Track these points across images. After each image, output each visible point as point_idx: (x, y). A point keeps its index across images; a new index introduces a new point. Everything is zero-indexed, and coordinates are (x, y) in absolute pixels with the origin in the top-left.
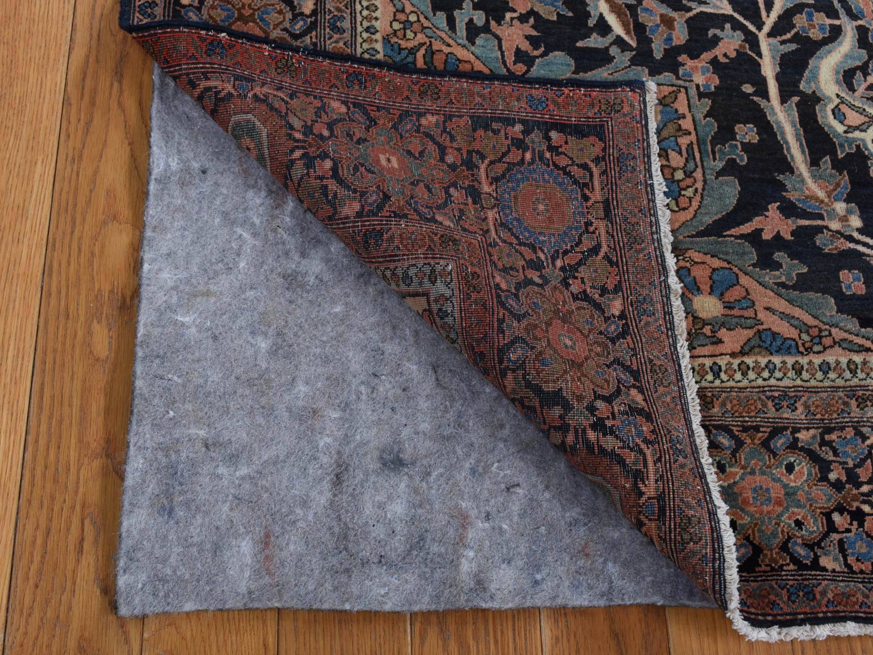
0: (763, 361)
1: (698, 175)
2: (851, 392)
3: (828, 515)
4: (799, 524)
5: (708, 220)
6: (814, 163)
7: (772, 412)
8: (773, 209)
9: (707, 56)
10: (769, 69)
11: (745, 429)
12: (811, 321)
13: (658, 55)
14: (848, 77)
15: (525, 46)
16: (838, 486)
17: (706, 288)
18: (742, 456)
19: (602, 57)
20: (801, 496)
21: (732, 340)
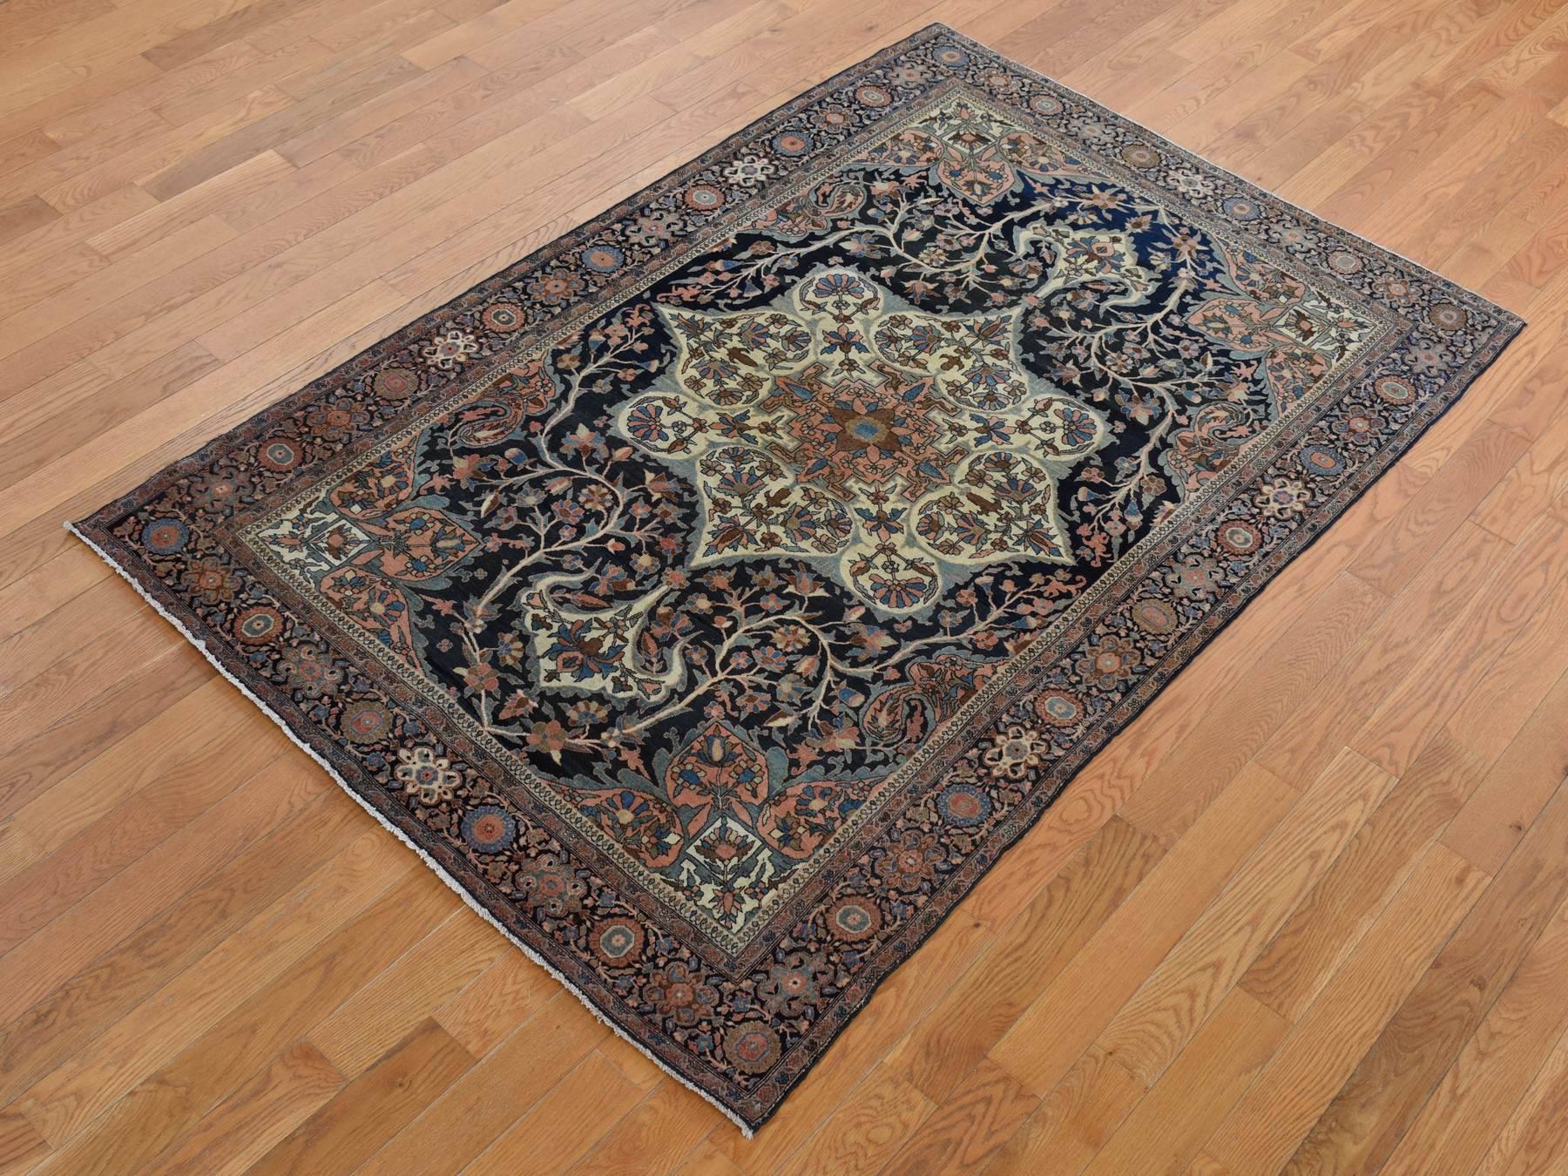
0: (372, 638)
1: (439, 572)
2: (388, 672)
3: (324, 695)
4: (310, 688)
5: (420, 586)
6: (493, 602)
7: (352, 654)
8: (450, 603)
9: (506, 540)
10: (526, 562)
12: (409, 641)
13: (486, 526)
14: (554, 588)
15: (438, 488)
16: (340, 691)
17: (386, 602)
18: (322, 656)
19: (463, 512)
20: (323, 682)
21: (371, 624)
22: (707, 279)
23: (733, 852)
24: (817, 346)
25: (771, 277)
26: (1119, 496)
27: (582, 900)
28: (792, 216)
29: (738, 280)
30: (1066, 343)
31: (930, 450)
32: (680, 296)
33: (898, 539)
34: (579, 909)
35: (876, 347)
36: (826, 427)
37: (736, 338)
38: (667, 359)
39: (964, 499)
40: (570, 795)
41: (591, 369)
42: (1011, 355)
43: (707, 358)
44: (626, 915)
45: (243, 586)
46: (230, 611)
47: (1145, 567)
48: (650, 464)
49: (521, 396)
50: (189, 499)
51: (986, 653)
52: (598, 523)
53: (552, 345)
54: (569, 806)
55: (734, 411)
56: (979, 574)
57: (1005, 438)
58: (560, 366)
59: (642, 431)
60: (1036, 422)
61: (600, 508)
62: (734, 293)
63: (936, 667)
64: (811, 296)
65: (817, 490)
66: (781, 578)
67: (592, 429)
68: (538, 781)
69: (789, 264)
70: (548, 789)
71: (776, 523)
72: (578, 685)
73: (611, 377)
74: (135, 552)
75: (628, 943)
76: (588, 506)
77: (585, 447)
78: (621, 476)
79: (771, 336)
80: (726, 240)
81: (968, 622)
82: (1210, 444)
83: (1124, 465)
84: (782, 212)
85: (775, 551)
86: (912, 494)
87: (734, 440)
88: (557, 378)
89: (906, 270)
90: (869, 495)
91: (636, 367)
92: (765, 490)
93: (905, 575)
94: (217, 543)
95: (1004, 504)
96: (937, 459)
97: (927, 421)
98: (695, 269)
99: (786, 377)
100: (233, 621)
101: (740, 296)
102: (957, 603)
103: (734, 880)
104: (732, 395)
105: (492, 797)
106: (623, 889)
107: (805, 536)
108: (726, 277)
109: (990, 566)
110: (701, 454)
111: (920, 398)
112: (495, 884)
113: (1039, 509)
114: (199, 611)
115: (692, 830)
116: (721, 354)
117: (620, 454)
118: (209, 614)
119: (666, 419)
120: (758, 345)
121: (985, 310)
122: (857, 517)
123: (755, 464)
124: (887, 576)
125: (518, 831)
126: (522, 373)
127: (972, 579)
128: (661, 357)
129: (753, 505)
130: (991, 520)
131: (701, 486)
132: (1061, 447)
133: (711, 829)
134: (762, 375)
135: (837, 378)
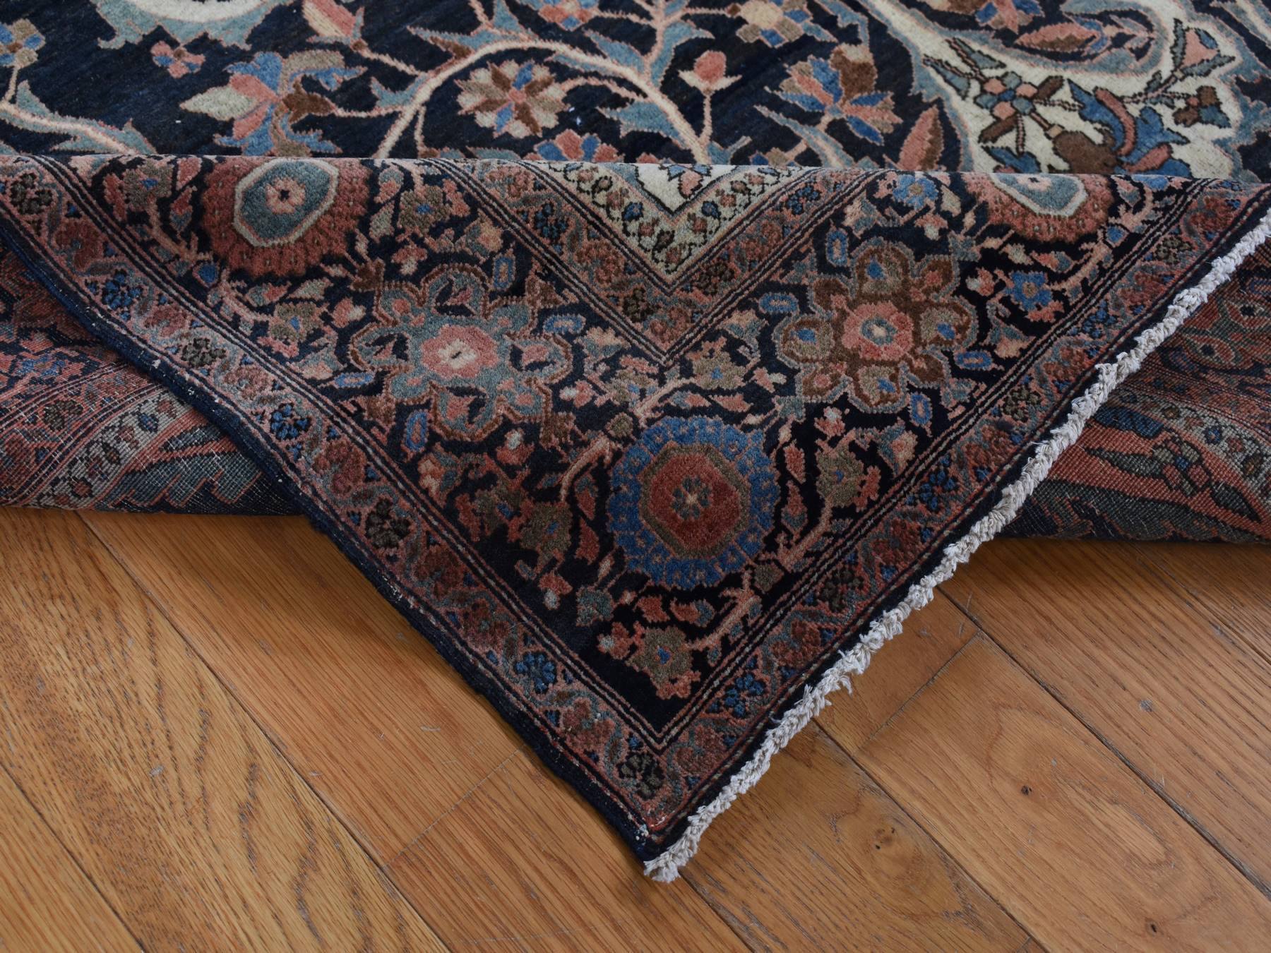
52: (618, 102)
61: (557, 92)
67: (209, 79)
76: (550, 121)
77: (290, 102)
78: (426, 35)
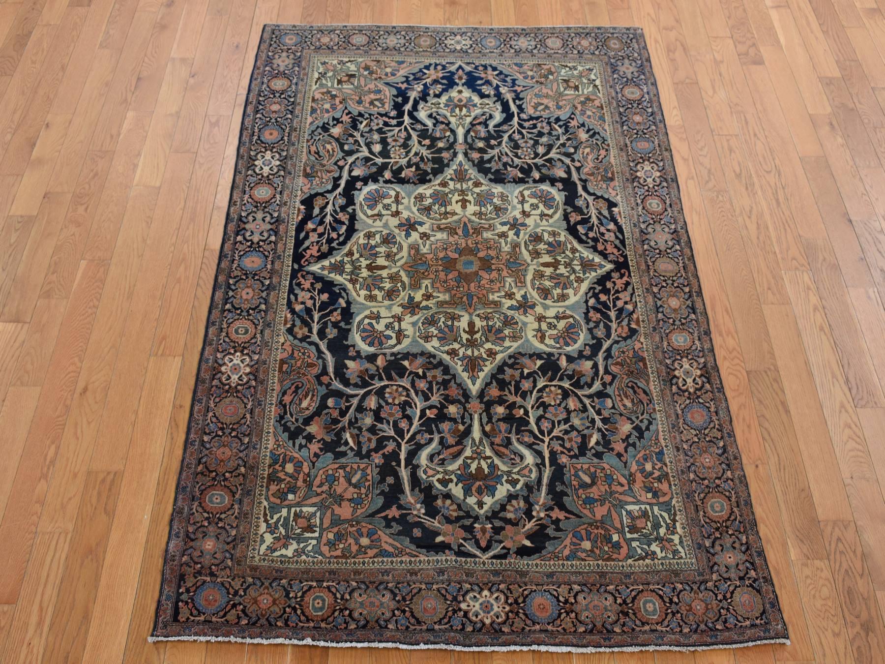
0: (380, 560)
1: (370, 496)
2: (408, 571)
3: (393, 611)
4: (383, 614)
5: (370, 512)
6: (412, 490)
7: (380, 576)
8: (394, 508)
9: (381, 452)
10: (403, 456)
11: (370, 583)
12: (399, 546)
13: (364, 453)
14: (431, 458)
15: (318, 451)
16: (398, 602)
17: (365, 535)
18: (368, 591)
19: (344, 454)
20: (385, 605)
21: (371, 553)
22: (313, 237)
23: (644, 520)
24: (400, 236)
25: (341, 215)
26: (594, 220)
27: (615, 602)
28: (315, 174)
29: (328, 227)
30: (496, 158)
31: (504, 255)
32: (311, 255)
33: (539, 309)
34: (620, 609)
35: (425, 218)
36: (450, 276)
37: (362, 259)
38: (344, 294)
39: (542, 268)
40: (555, 557)
41: (315, 328)
42: (482, 181)
43: (361, 280)
44: (639, 592)
45: (285, 589)
46: (294, 609)
47: (639, 246)
48: (399, 356)
49: (299, 368)
50: (199, 566)
51: (629, 337)
52: (411, 407)
53: (283, 329)
54: (561, 562)
55: (403, 299)
56: (586, 302)
57: (524, 225)
58: (299, 336)
59: (376, 342)
60: (527, 207)
61: (403, 398)
62: (334, 235)
63: (619, 360)
64: (370, 212)
65: (482, 311)
66: (517, 369)
67: (353, 359)
68: (534, 562)
69: (341, 201)
70: (543, 563)
71: (484, 343)
72: (496, 498)
73: (330, 325)
74: (205, 621)
75: (654, 604)
76: (397, 402)
77: (361, 371)
78: (393, 374)
79: (376, 246)
80: (299, 209)
81: (608, 328)
82: (598, 169)
83: (580, 203)
84: (307, 175)
85: (499, 357)
86: (521, 282)
87: (420, 315)
88: (305, 344)
89: (394, 168)
90: (505, 297)
91: (336, 310)
92: (461, 331)
93: (562, 325)
94: (243, 578)
95: (559, 258)
96: (511, 257)
97: (487, 240)
98: (302, 235)
99: (406, 263)
100: (303, 613)
101: (339, 235)
102: (594, 322)
103: (658, 533)
104: (394, 291)
105: (525, 590)
106: (624, 581)
107: (503, 339)
108: (321, 229)
109: (587, 294)
110: (415, 333)
111: (471, 231)
112: (575, 631)
113: (574, 251)
114: (279, 624)
115: (619, 526)
116: (365, 273)
117: (380, 361)
118: (286, 621)
119: (380, 327)
120: (376, 255)
121: (448, 165)
122: (513, 312)
123: (443, 319)
124: (555, 332)
125: (554, 596)
126: (285, 355)
127: (587, 305)
128: (339, 295)
129: (465, 341)
130: (562, 270)
131: (432, 350)
132: (550, 212)
133: (624, 519)
134: (394, 270)
135: (427, 246)
